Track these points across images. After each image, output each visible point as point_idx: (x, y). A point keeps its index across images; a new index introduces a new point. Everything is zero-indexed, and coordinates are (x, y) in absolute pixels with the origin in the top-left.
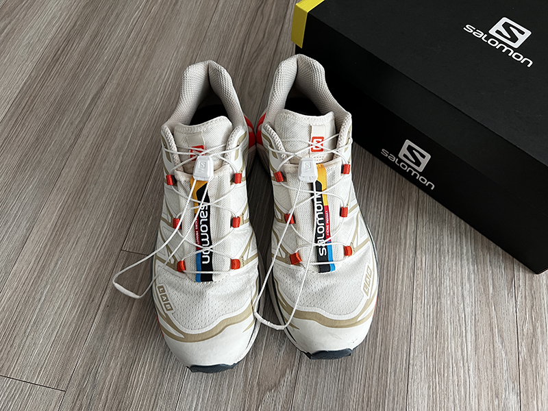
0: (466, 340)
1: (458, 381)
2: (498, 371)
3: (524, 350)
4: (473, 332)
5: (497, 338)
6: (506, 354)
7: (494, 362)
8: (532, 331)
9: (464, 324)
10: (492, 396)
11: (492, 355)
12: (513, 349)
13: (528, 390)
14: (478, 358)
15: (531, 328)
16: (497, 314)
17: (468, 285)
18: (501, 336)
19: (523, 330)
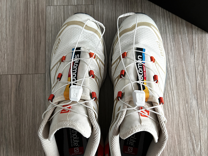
0: (172, 80)
1: (169, 100)
2: (187, 91)
3: (199, 79)
4: (175, 76)
5: (186, 76)
6: (191, 83)
7: (185, 88)
8: (202, 69)
9: (170, 73)
10: (185, 103)
11: (184, 85)
12: (194, 80)
13: (201, 97)
14: (178, 87)
15: (202, 68)
16: (185, 64)
17: (171, 53)
18: (188, 75)
19: (198, 69)
